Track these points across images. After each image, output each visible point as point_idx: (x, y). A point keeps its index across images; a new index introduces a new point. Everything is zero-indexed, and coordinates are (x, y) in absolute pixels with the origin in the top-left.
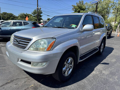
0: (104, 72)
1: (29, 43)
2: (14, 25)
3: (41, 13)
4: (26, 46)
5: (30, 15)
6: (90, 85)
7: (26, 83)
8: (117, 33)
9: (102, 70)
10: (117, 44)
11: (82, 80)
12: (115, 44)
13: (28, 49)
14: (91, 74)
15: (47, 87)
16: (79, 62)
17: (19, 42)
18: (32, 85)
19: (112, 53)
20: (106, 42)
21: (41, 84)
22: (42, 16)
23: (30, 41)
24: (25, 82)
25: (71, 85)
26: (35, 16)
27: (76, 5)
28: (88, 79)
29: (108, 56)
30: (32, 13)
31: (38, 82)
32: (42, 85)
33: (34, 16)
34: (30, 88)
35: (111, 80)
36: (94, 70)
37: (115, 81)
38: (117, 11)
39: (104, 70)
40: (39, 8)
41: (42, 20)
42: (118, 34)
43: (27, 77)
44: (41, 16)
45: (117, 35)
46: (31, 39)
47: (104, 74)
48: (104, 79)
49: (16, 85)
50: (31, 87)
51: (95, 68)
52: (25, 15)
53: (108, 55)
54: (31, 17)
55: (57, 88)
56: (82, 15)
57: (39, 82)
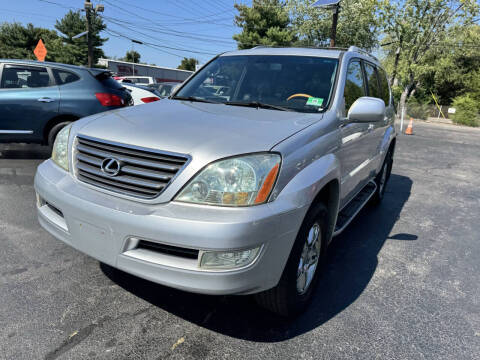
0: (411, 268)
1: (174, 172)
2: (8, 82)
3: (101, 27)
4: (164, 185)
5: (48, 32)
6: (385, 318)
7: (151, 334)
8: (406, 122)
9: (403, 260)
10: (416, 163)
11: (354, 303)
12: (410, 163)
13: (172, 200)
14: (374, 278)
15: (239, 340)
16: (335, 238)
17: (121, 167)
18: (180, 341)
19: (411, 198)
20: (394, 158)
21: (214, 334)
22: (102, 40)
23: (182, 164)
24: (144, 331)
25: (324, 325)
26: (70, 41)
27: (250, 6)
28: (371, 297)
29: (403, 210)
30: (56, 27)
31: (196, 326)
32: (220, 337)
33: (65, 40)
34: (176, 350)
35: (444, 293)
36: (377, 261)
37: (458, 297)
38: (401, 41)
39: (411, 260)
40: (96, 7)
41: (105, 58)
42: (410, 126)
43: (143, 311)
44: (99, 42)
45: (405, 127)
46: (186, 159)
47: (413, 274)
48: (422, 293)
49: (109, 345)
50: (179, 346)
51: (378, 256)
52: (25, 33)
53: (402, 205)
54: (56, 42)
55: (277, 341)
56: (337, 61)
57: (199, 324)
